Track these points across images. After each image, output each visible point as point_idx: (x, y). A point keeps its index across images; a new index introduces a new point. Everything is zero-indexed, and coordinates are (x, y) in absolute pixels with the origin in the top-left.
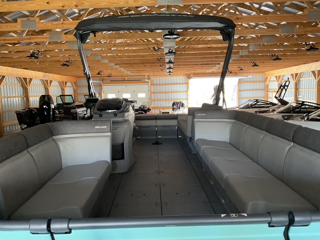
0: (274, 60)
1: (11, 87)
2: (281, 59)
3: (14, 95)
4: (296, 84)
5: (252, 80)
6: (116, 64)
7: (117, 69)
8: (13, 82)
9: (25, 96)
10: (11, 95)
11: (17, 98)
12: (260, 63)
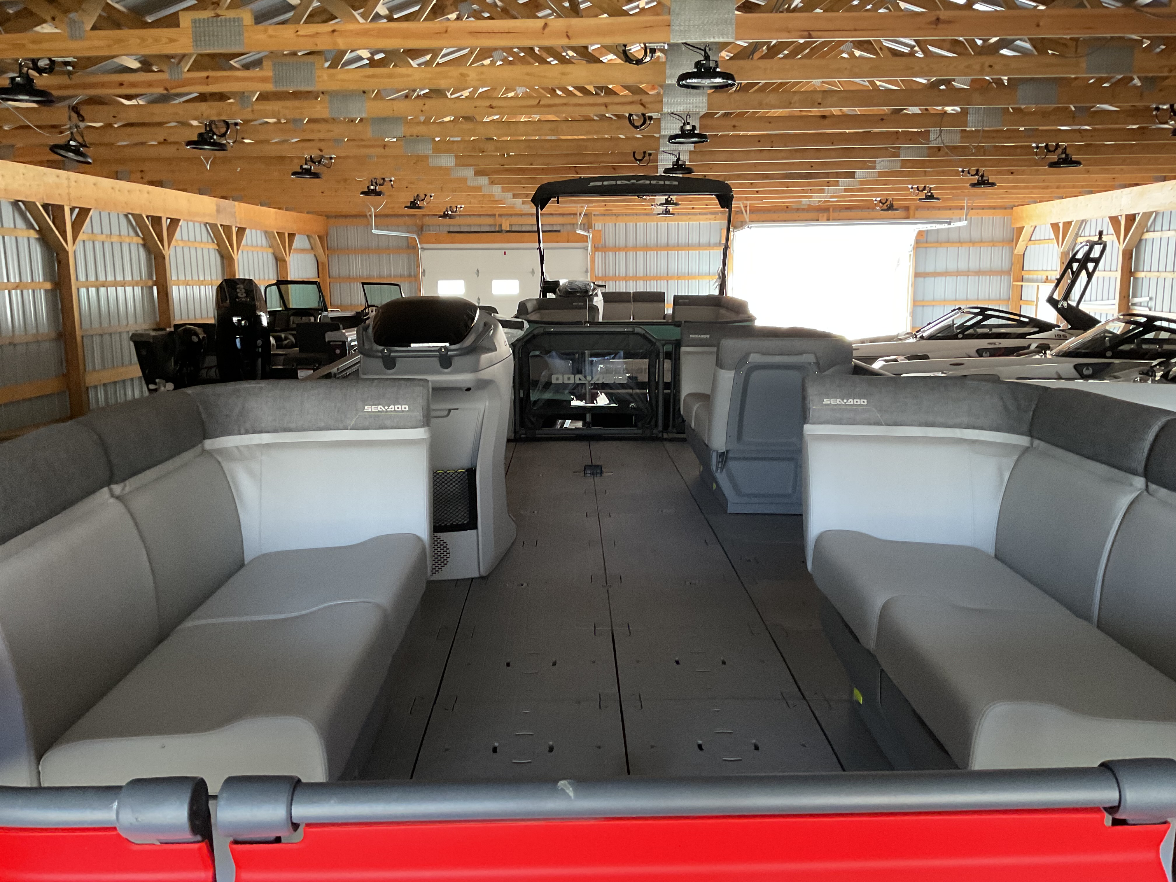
0: (1052, 165)
1: (107, 247)
2: (1078, 163)
3: (119, 278)
4: (1128, 255)
5: (965, 236)
6: (478, 173)
7: (479, 188)
8: (115, 231)
9: (156, 283)
10: (110, 278)
11: (129, 289)
12: (1000, 173)
